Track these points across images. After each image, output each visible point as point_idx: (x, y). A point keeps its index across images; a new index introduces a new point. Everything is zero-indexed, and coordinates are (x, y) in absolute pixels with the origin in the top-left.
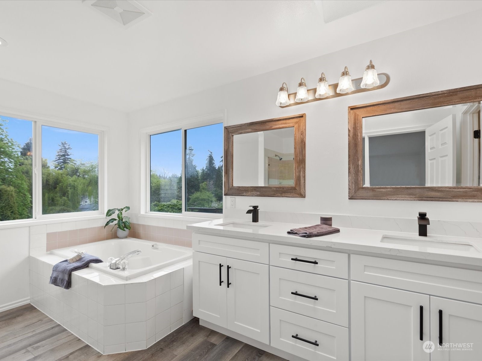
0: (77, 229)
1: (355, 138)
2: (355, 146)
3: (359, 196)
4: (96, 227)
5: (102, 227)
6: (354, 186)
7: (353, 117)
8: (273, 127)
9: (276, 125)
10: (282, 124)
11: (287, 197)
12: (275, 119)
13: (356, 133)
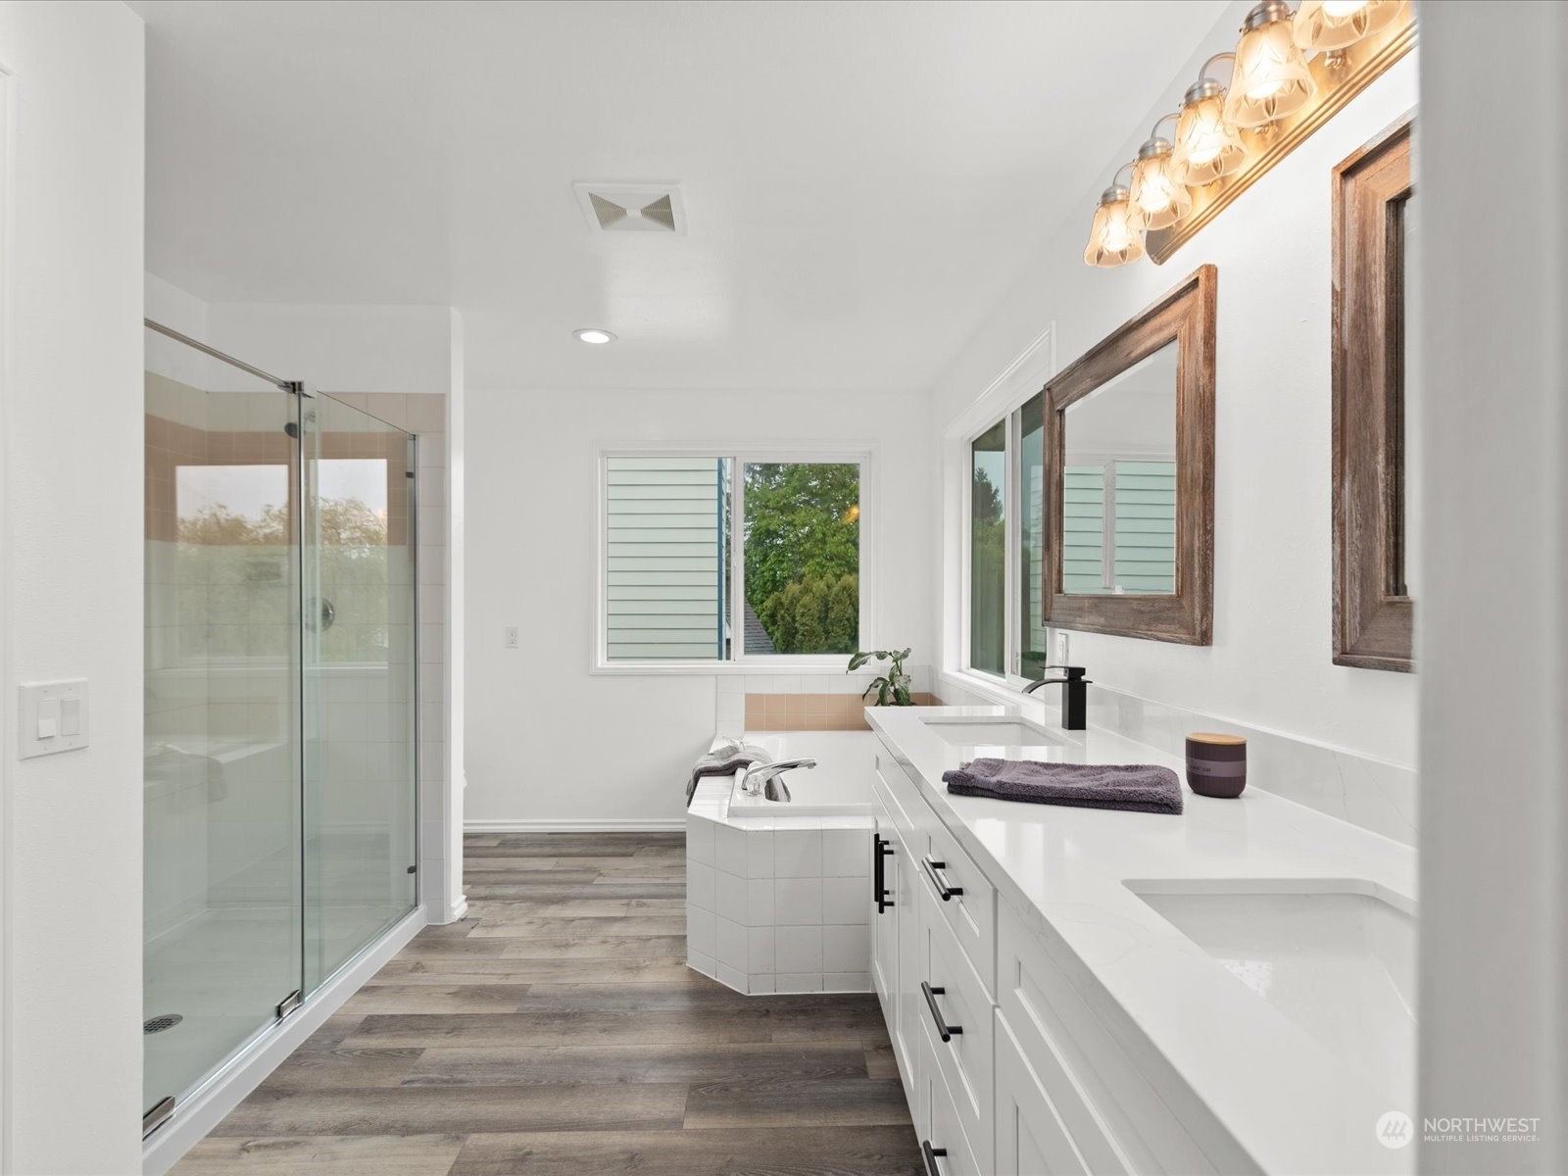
0: (803, 692)
1: (1363, 327)
2: (1363, 371)
3: (1376, 647)
4: (845, 695)
5: (858, 695)
6: (1358, 591)
7: (1356, 215)
8: (1133, 355)
9: (1138, 343)
10: (1152, 333)
11: (1158, 639)
12: (1134, 321)
13: (1365, 303)
